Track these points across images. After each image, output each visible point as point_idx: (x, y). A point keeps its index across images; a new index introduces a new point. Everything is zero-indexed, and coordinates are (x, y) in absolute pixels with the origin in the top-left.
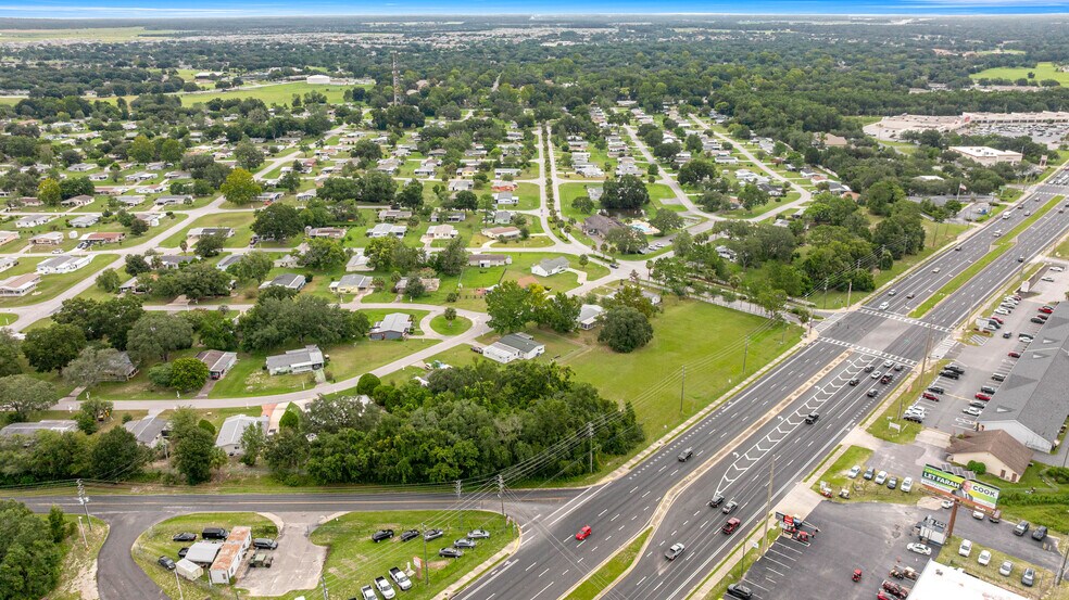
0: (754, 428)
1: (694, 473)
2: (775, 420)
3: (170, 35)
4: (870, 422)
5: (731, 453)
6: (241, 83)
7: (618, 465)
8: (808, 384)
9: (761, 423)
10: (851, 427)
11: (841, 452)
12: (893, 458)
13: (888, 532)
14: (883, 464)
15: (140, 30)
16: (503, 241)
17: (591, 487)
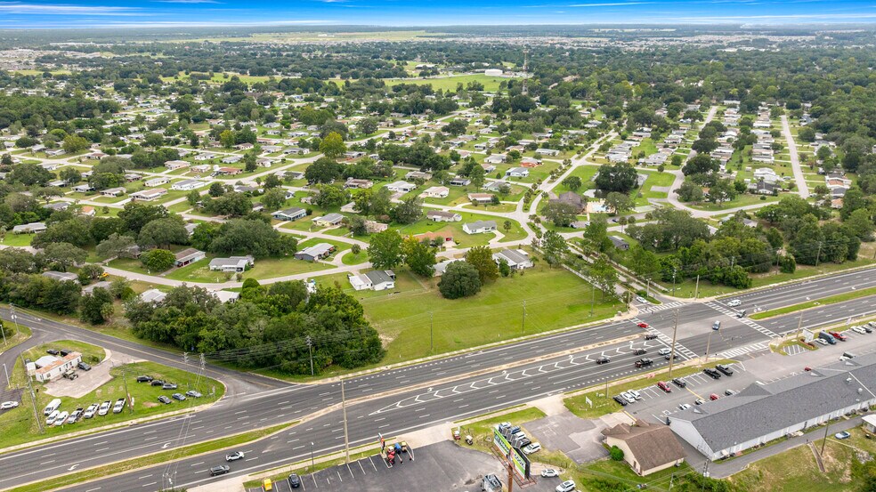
3: (437, 37)
6: (438, 73)
7: (338, 375)
11: (524, 408)
12: (556, 426)
15: (422, 33)
16: (476, 204)
17: (300, 384)
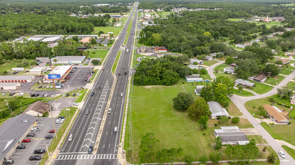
0: (111, 96)
1: (115, 83)
2: (107, 101)
4: (77, 112)
5: (111, 89)
8: (104, 119)
9: (110, 98)
10: (83, 108)
11: (83, 99)
12: (68, 103)
13: (68, 87)
14: (71, 100)
